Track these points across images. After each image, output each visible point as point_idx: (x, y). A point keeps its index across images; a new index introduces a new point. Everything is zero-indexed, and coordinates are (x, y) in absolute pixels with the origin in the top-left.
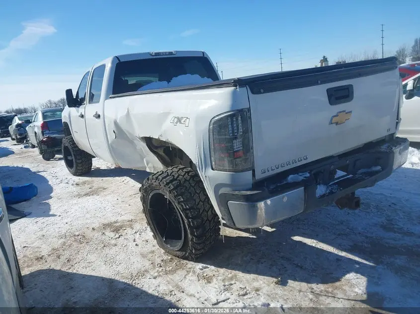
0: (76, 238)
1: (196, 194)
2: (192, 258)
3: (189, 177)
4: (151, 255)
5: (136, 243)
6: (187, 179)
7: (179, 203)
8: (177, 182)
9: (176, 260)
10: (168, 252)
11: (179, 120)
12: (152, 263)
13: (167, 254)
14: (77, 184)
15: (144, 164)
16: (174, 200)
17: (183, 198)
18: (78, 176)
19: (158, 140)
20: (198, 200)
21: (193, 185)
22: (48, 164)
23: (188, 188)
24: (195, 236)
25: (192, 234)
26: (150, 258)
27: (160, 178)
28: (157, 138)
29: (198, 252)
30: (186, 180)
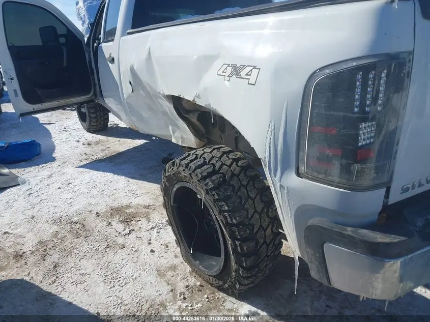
0: (73, 226)
1: (249, 200)
2: (233, 292)
3: (238, 169)
4: (170, 273)
5: (151, 247)
6: (235, 172)
7: (221, 212)
8: (219, 175)
9: (208, 291)
10: (196, 271)
11: (236, 71)
12: (172, 290)
13: (194, 274)
14: (89, 144)
15: (169, 132)
16: (212, 205)
17: (228, 206)
18: (92, 133)
19: (193, 104)
20: (251, 211)
21: (245, 183)
22: (63, 114)
23: (237, 188)
24: (242, 267)
25: (238, 262)
26: (169, 280)
27: (192, 165)
28: (191, 99)
29: (244, 288)
30: (233, 175)
